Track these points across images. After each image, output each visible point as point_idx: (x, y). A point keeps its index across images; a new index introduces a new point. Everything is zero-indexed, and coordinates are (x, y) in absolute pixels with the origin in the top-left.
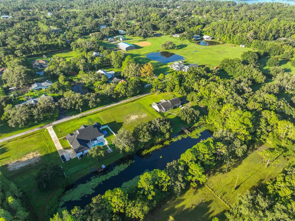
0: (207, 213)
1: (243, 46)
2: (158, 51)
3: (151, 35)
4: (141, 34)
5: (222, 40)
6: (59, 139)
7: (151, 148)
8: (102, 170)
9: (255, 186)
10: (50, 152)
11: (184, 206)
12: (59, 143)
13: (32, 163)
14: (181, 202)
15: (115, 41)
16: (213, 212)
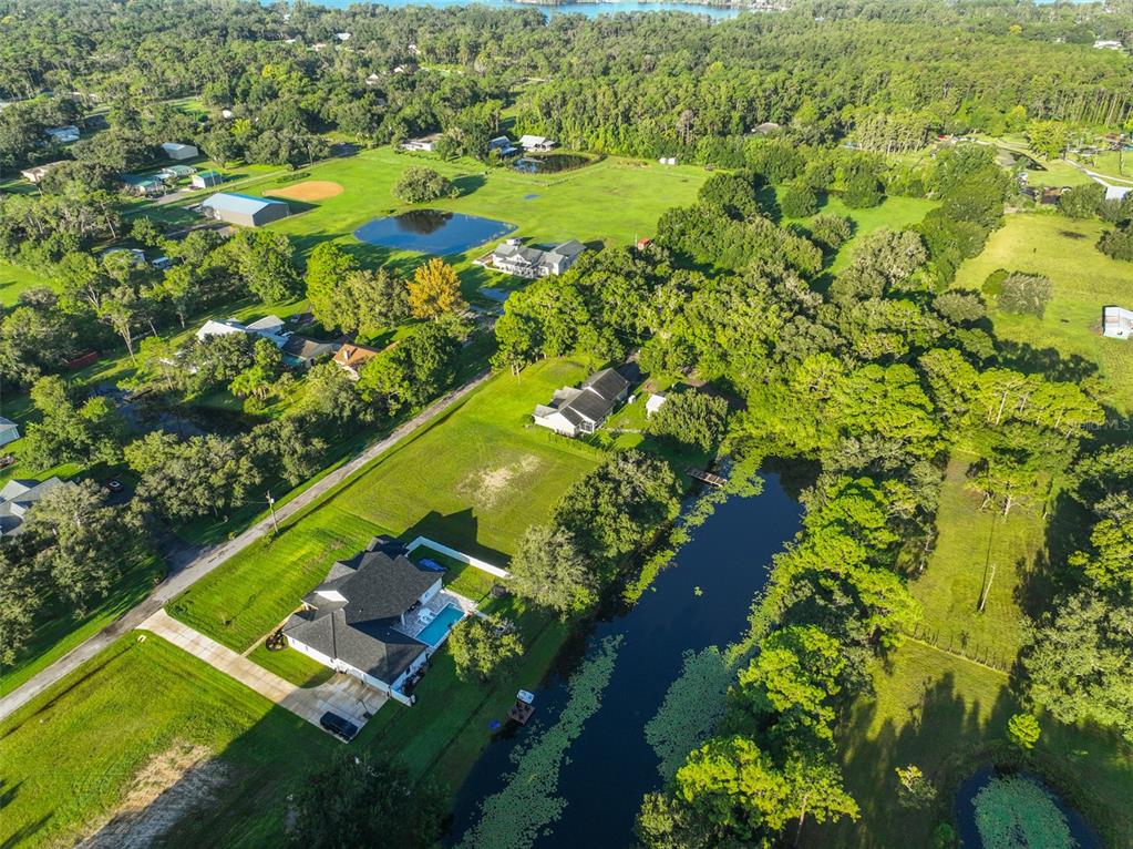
0: (966, 717)
1: (672, 161)
2: (392, 211)
3: (321, 151)
4: (275, 154)
5: (590, 146)
6: (246, 653)
7: (640, 571)
8: (530, 712)
9: (1017, 587)
10: (248, 725)
11: (889, 724)
12: (259, 670)
13: (201, 801)
14: (874, 714)
15: (172, 192)
16: (976, 705)
